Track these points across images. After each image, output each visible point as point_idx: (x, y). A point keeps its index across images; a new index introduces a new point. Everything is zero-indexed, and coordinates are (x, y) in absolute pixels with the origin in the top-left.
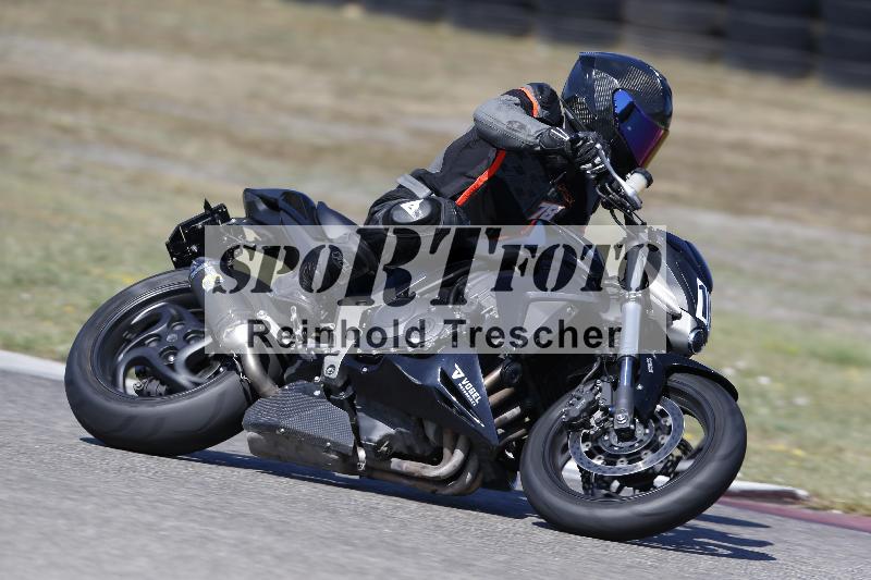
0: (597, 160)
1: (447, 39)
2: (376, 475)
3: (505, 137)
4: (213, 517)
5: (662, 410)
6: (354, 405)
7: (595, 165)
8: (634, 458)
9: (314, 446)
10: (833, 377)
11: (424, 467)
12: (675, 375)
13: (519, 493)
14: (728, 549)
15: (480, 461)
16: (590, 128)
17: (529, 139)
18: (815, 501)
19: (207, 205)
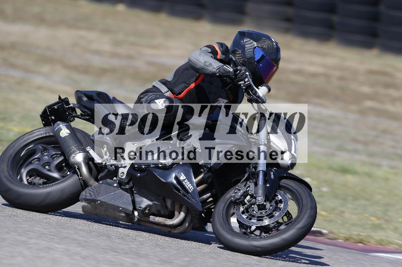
0: (246, 80)
1: (164, 21)
2: (142, 223)
3: (203, 69)
4: (53, 239)
6: (133, 191)
7: (245, 82)
9: (114, 209)
10: (340, 179)
11: (165, 220)
12: (283, 180)
13: (210, 233)
14: (308, 260)
15: (192, 218)
16: (243, 65)
17: (214, 70)
18: (331, 236)
19: (60, 98)
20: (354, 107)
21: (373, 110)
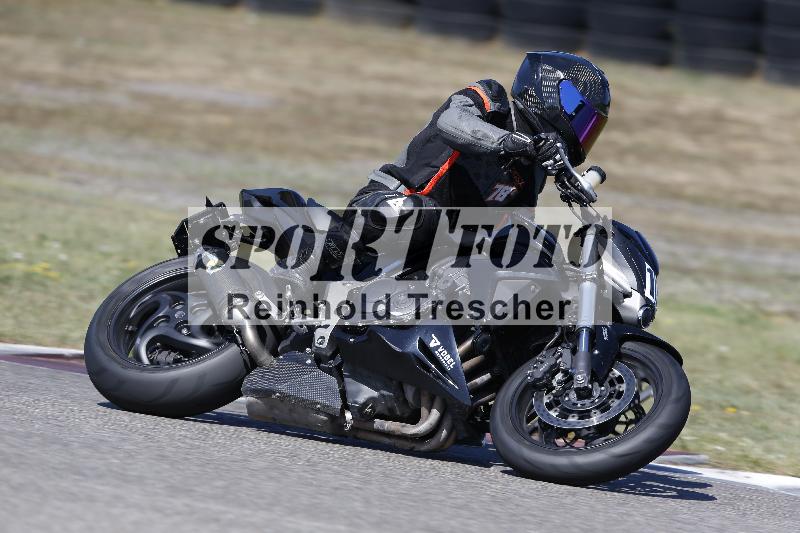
0: (558, 157)
5: (618, 376)
6: (342, 372)
8: (585, 415)
9: (305, 408)
11: (403, 427)
12: (627, 343)
15: (454, 420)
19: (208, 203)
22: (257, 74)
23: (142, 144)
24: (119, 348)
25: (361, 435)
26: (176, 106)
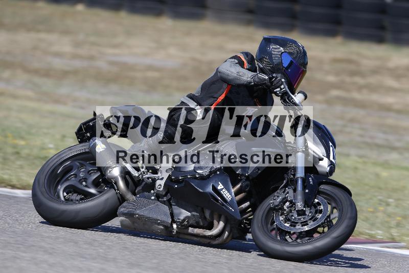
0: (282, 87)
5: (318, 202)
6: (171, 203)
8: (305, 224)
9: (152, 222)
11: (204, 231)
12: (322, 185)
13: (250, 240)
15: (232, 227)
17: (249, 79)
19: (95, 114)
20: (320, 97)
21: (339, 98)
22: (173, 51)
23: (114, 87)
24: (50, 192)
25: (181, 236)
26: (132, 68)
